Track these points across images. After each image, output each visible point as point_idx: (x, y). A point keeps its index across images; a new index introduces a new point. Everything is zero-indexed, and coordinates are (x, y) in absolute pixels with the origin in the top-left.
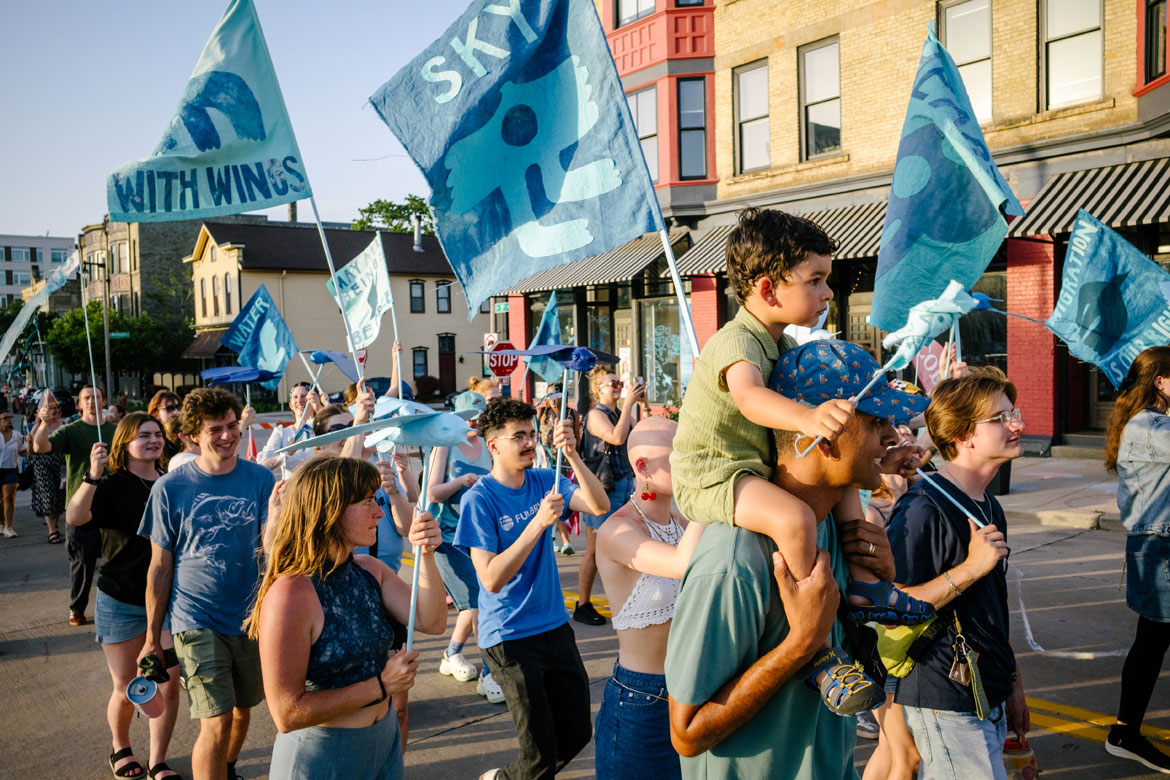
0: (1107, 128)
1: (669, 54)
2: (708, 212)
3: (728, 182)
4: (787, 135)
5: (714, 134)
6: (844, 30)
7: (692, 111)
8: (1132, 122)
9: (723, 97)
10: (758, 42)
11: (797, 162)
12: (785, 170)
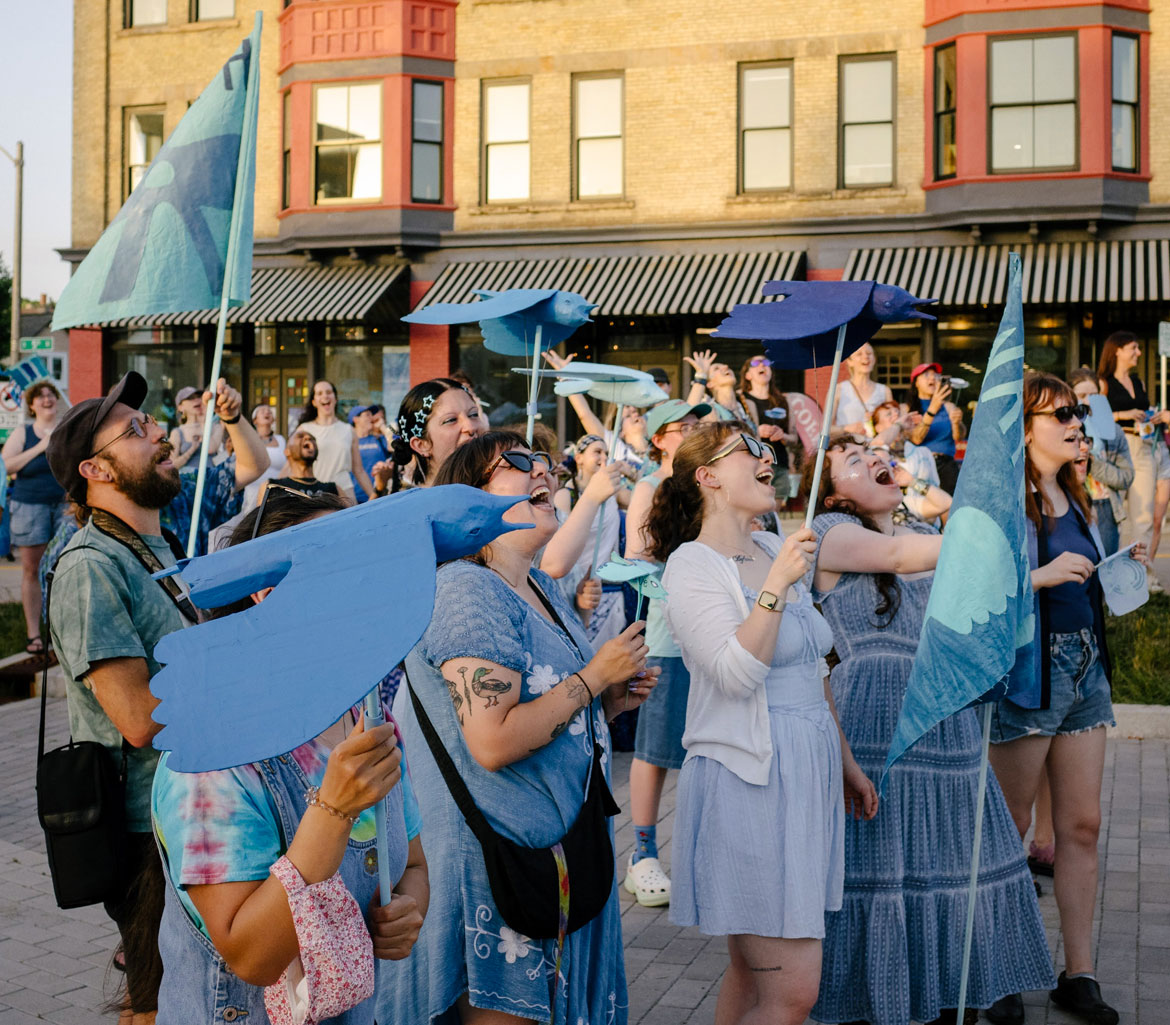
0: (899, 214)
1: (404, 48)
2: (444, 243)
3: (472, 211)
4: (556, 168)
5: (452, 152)
6: (632, 67)
7: (428, 120)
8: (920, 212)
9: (466, 109)
10: (520, 56)
11: (568, 200)
12: (553, 208)
